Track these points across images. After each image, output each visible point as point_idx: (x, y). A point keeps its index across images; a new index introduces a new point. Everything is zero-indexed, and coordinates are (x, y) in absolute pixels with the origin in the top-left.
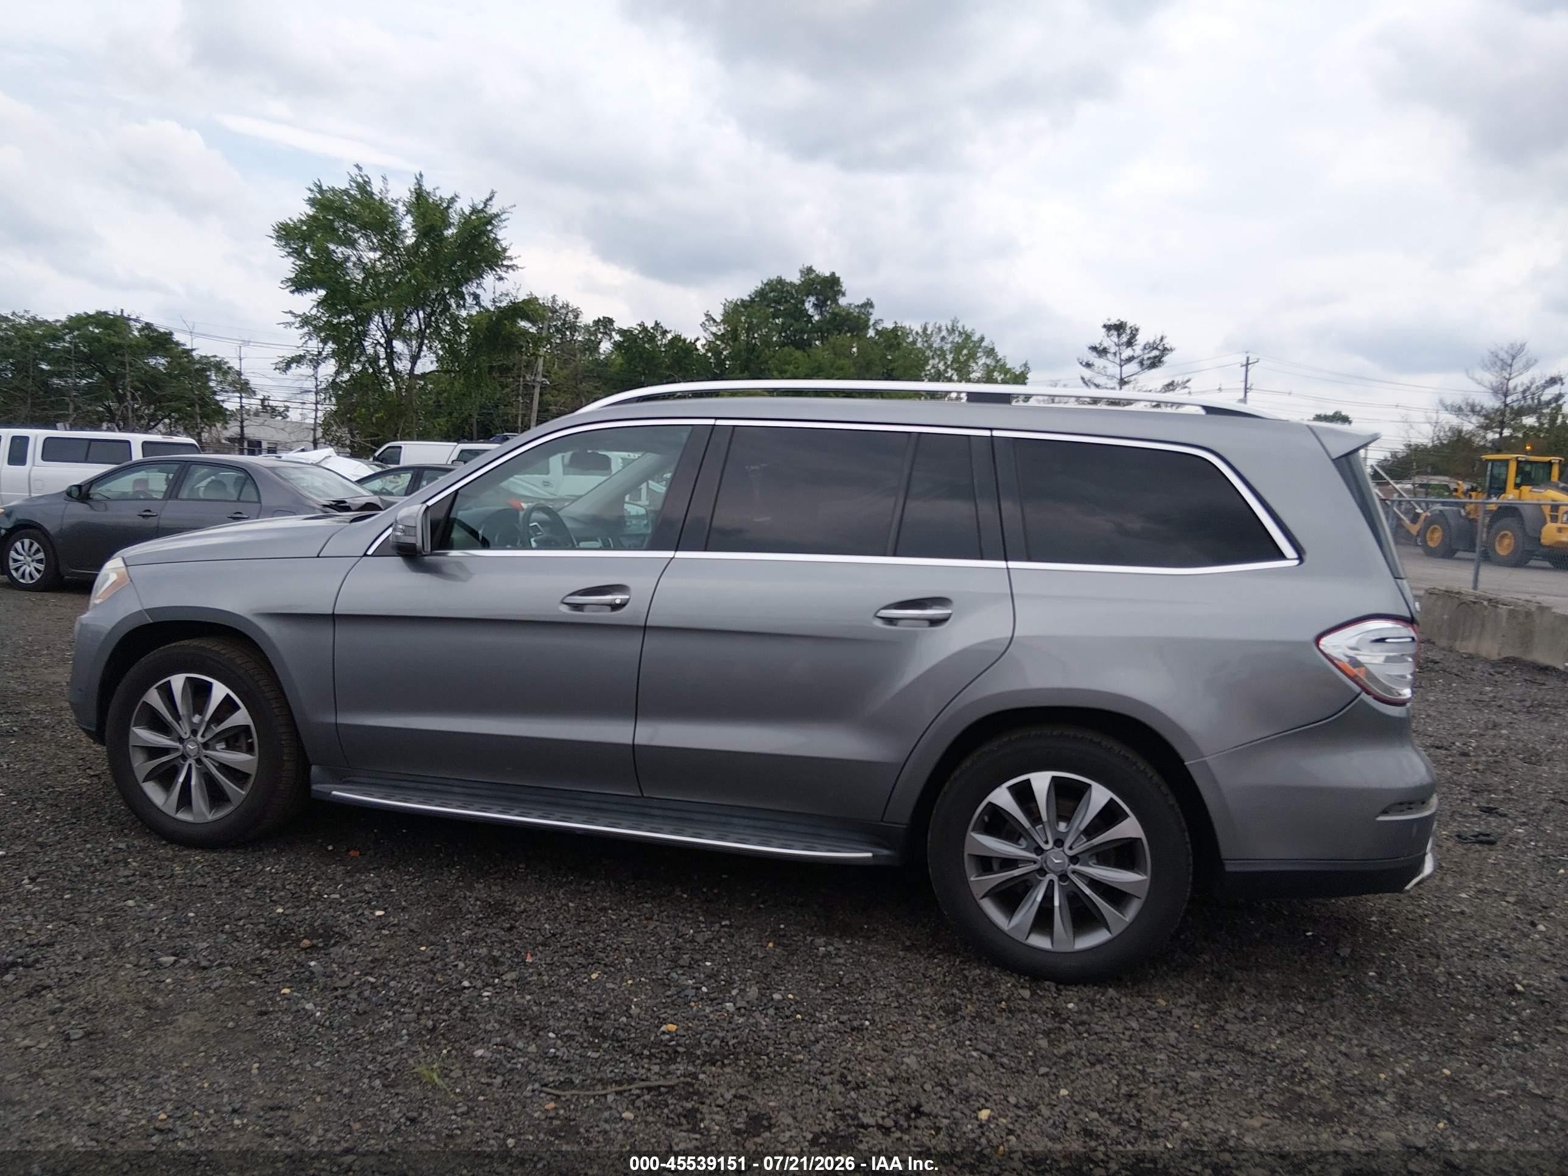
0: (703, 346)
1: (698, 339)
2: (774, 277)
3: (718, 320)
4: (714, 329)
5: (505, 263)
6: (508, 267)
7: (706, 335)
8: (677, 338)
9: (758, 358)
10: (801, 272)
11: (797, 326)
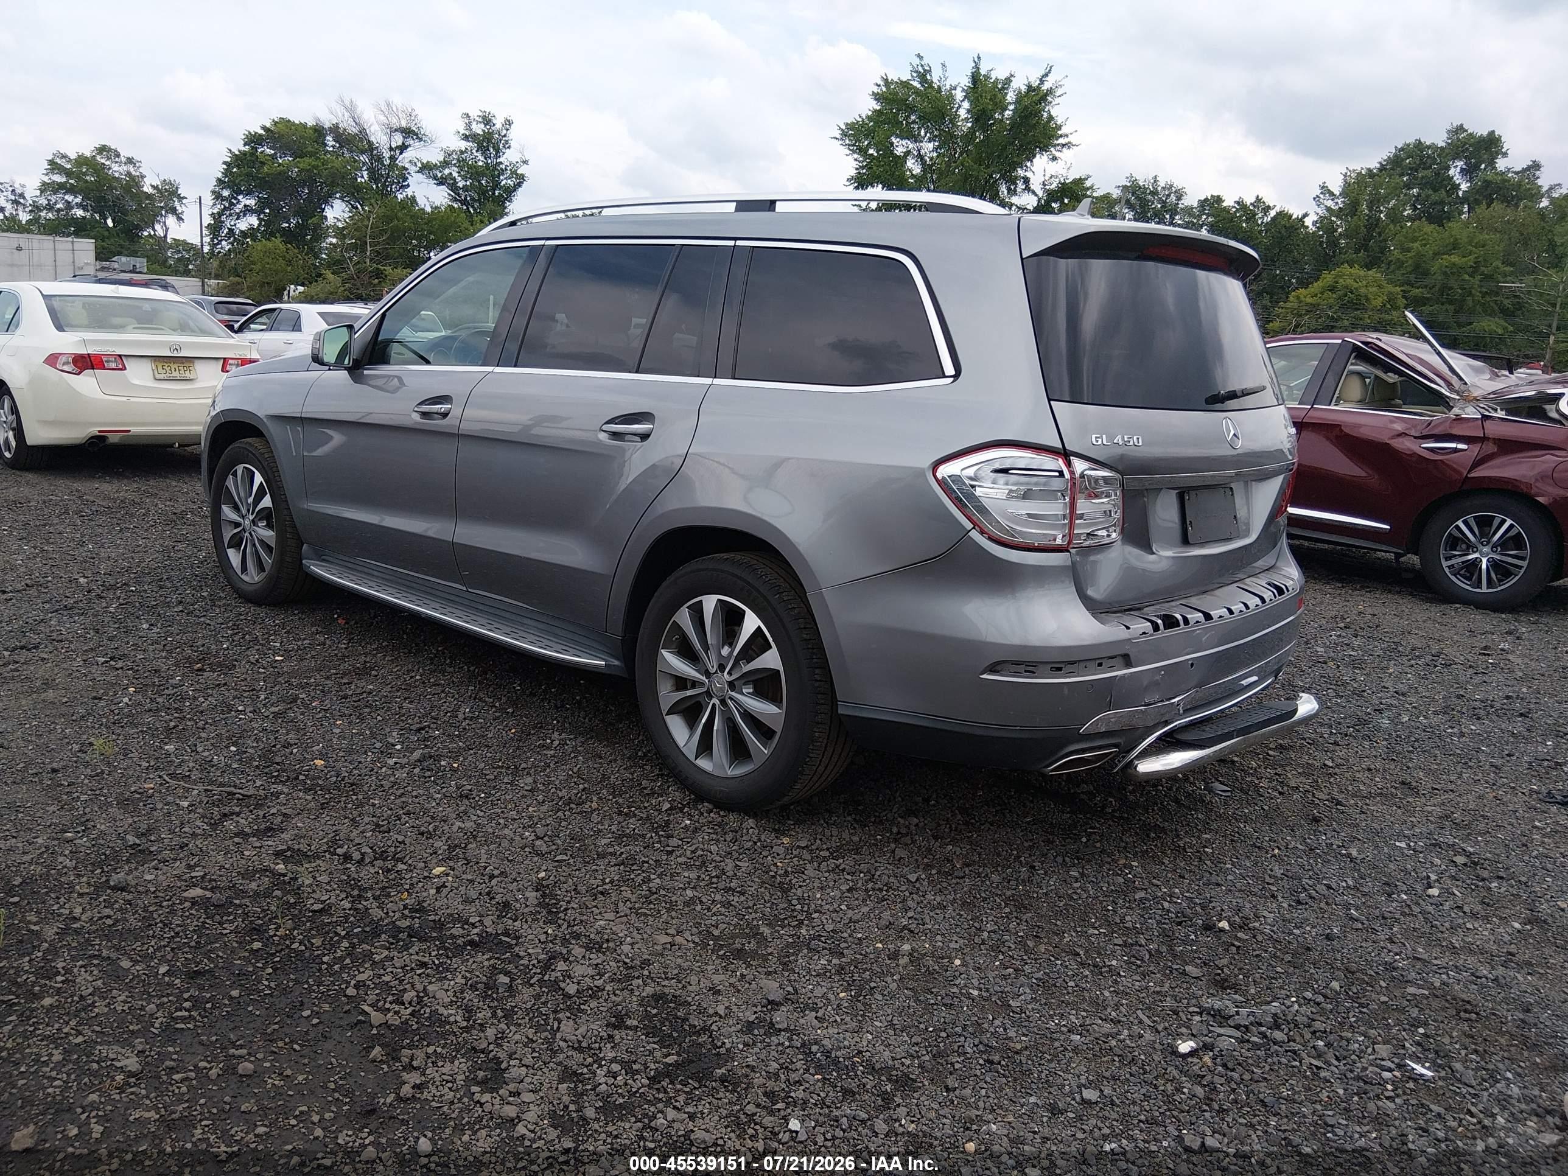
0: (1314, 223)
1: (1306, 215)
2: (1411, 140)
3: (1338, 193)
4: (1330, 203)
5: (1061, 141)
6: (1063, 145)
7: (1319, 211)
8: (1281, 215)
9: (1380, 234)
10: (1449, 132)
11: (1435, 197)
